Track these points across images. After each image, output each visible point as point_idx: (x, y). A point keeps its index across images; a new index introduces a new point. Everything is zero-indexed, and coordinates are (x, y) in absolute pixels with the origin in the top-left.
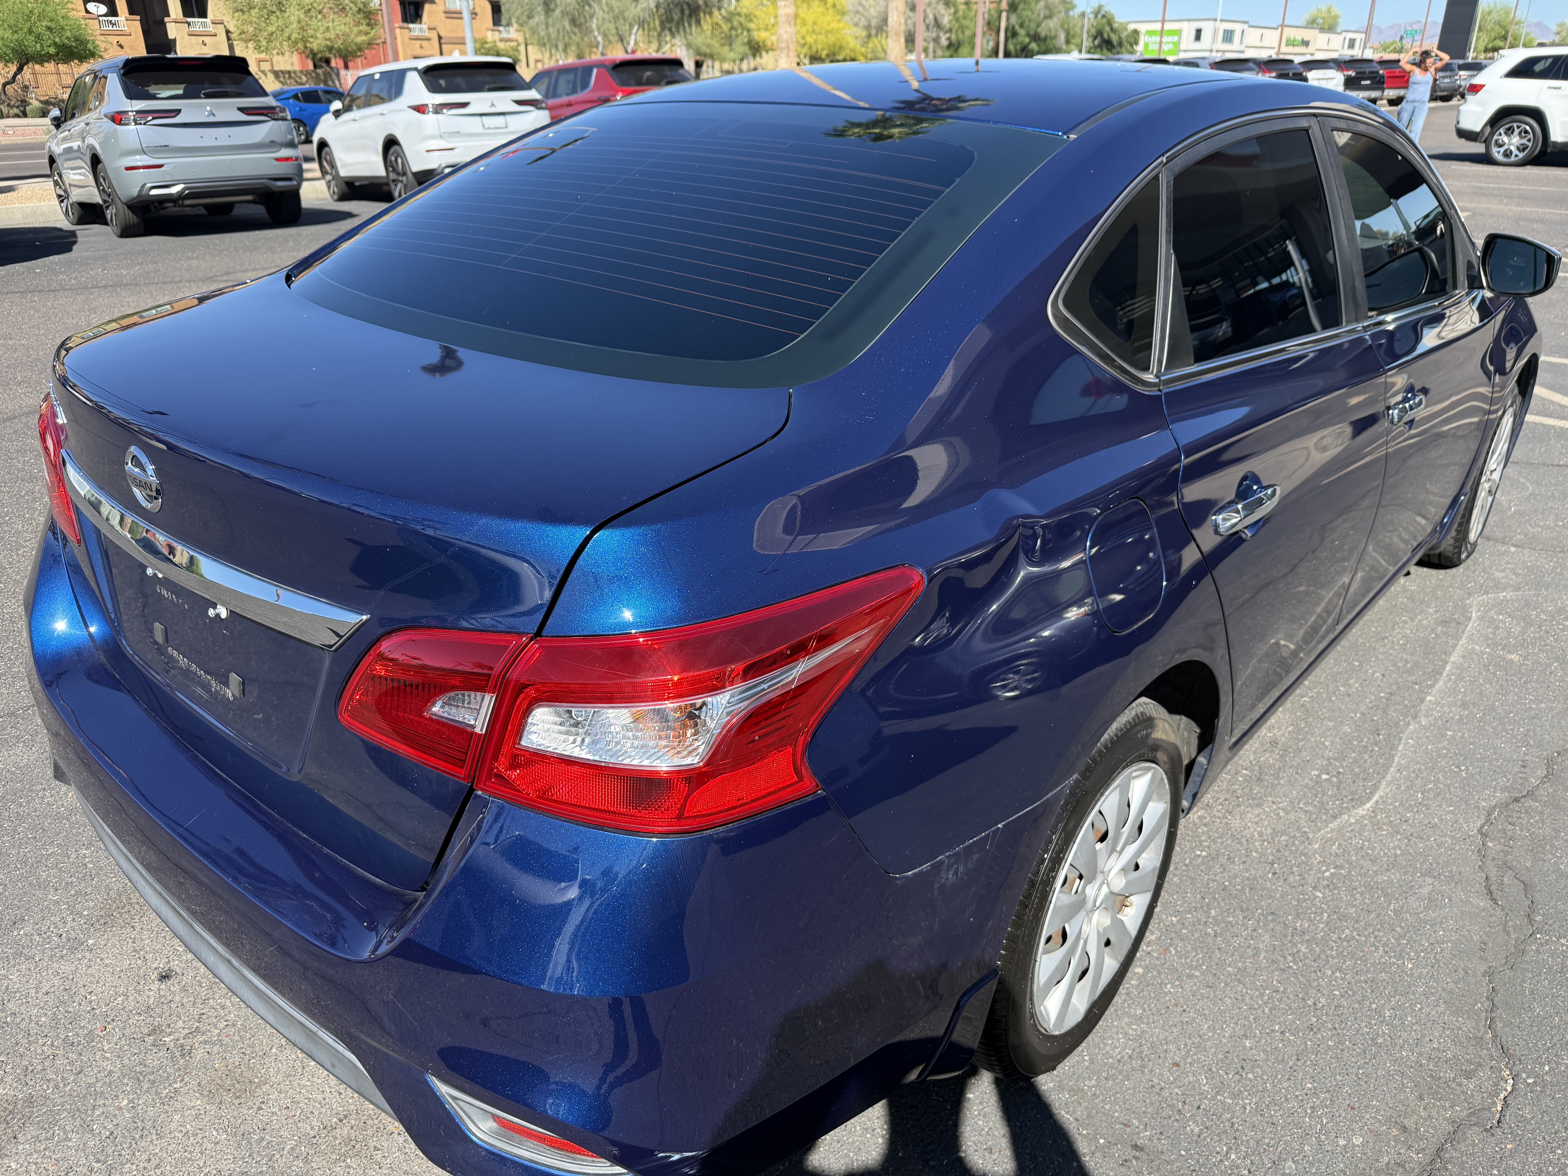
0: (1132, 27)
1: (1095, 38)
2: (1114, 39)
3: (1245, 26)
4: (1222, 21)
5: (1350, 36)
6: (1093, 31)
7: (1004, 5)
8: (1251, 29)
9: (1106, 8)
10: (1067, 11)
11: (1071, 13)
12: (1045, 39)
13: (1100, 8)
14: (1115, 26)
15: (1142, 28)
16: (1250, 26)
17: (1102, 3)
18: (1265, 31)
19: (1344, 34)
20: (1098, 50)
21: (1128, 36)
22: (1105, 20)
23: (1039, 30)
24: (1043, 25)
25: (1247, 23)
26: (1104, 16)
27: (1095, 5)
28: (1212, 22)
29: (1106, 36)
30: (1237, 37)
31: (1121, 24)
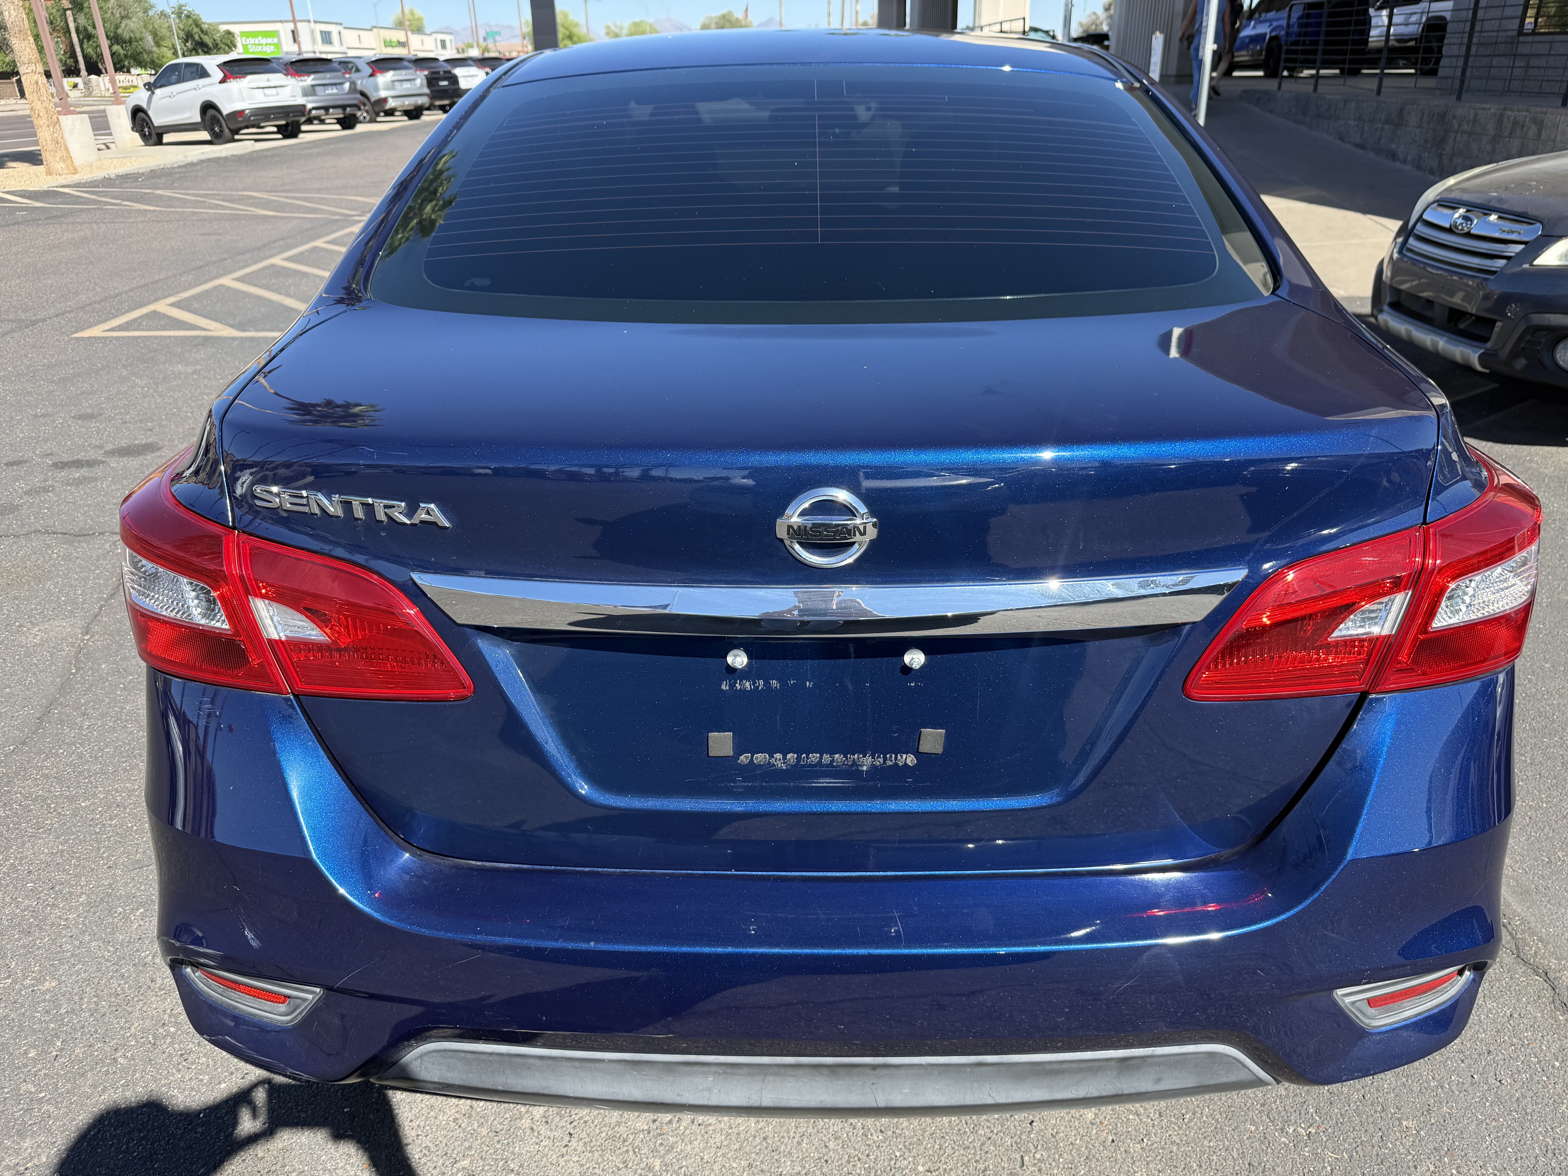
0: (223, 28)
1: (187, 41)
2: (207, 40)
3: (340, 28)
4: (315, 22)
5: (440, 37)
6: (182, 34)
7: (66, 4)
8: (347, 31)
9: (187, 9)
10: (146, 11)
11: (151, 13)
12: (130, 41)
13: (180, 7)
14: (205, 27)
15: (235, 29)
16: (345, 28)
17: (182, 3)
18: (361, 33)
19: (434, 35)
20: (194, 52)
21: (222, 37)
22: (190, 21)
23: (119, 31)
24: (123, 25)
25: (341, 24)
26: (188, 17)
27: (174, 3)
28: (306, 24)
29: (197, 37)
30: (335, 37)
31: (209, 24)
